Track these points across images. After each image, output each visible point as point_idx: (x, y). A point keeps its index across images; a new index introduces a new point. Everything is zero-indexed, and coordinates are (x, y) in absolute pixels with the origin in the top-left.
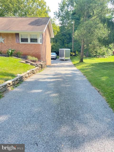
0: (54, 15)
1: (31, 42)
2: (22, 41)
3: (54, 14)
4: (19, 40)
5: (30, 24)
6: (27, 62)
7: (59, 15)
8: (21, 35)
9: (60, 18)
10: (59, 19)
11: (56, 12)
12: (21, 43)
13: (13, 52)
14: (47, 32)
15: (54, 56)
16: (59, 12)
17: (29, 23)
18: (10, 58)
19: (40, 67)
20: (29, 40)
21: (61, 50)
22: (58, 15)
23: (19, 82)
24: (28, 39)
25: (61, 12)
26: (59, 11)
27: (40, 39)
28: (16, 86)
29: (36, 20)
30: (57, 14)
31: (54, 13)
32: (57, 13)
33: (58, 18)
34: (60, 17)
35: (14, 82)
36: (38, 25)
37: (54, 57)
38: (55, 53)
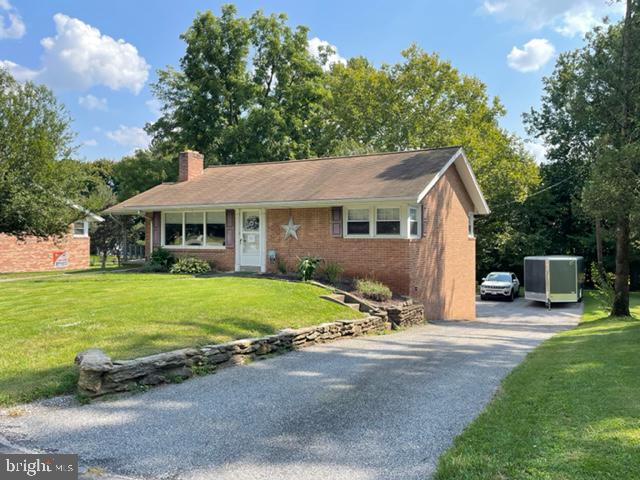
0: (525, 122)
1: (379, 232)
2: (350, 232)
3: (522, 119)
4: (341, 227)
5: (381, 176)
6: (348, 300)
7: (547, 120)
8: (349, 211)
9: (552, 134)
10: (546, 135)
11: (533, 112)
12: (347, 236)
13: (313, 266)
14: (450, 197)
15: (503, 288)
16: (547, 111)
17: (382, 171)
18: (303, 284)
19: (383, 317)
20: (373, 228)
21: (532, 261)
22: (543, 121)
23: (275, 347)
24: (368, 223)
25: (553, 110)
26: (546, 107)
27: (410, 221)
28: (263, 359)
29: (406, 162)
30: (536, 119)
31: (525, 115)
32: (536, 115)
33: (542, 134)
34: (548, 130)
35: (257, 346)
36: (405, 179)
37: (502, 292)
38: (508, 274)
